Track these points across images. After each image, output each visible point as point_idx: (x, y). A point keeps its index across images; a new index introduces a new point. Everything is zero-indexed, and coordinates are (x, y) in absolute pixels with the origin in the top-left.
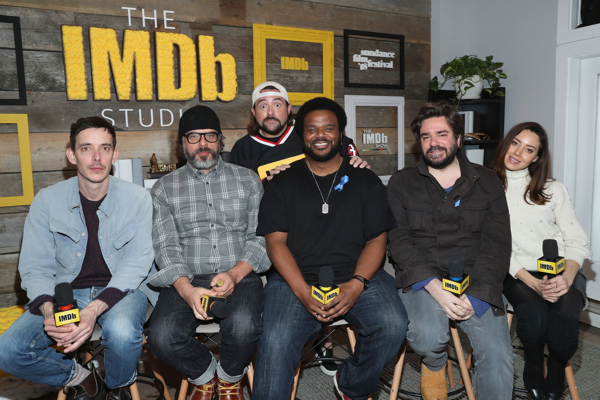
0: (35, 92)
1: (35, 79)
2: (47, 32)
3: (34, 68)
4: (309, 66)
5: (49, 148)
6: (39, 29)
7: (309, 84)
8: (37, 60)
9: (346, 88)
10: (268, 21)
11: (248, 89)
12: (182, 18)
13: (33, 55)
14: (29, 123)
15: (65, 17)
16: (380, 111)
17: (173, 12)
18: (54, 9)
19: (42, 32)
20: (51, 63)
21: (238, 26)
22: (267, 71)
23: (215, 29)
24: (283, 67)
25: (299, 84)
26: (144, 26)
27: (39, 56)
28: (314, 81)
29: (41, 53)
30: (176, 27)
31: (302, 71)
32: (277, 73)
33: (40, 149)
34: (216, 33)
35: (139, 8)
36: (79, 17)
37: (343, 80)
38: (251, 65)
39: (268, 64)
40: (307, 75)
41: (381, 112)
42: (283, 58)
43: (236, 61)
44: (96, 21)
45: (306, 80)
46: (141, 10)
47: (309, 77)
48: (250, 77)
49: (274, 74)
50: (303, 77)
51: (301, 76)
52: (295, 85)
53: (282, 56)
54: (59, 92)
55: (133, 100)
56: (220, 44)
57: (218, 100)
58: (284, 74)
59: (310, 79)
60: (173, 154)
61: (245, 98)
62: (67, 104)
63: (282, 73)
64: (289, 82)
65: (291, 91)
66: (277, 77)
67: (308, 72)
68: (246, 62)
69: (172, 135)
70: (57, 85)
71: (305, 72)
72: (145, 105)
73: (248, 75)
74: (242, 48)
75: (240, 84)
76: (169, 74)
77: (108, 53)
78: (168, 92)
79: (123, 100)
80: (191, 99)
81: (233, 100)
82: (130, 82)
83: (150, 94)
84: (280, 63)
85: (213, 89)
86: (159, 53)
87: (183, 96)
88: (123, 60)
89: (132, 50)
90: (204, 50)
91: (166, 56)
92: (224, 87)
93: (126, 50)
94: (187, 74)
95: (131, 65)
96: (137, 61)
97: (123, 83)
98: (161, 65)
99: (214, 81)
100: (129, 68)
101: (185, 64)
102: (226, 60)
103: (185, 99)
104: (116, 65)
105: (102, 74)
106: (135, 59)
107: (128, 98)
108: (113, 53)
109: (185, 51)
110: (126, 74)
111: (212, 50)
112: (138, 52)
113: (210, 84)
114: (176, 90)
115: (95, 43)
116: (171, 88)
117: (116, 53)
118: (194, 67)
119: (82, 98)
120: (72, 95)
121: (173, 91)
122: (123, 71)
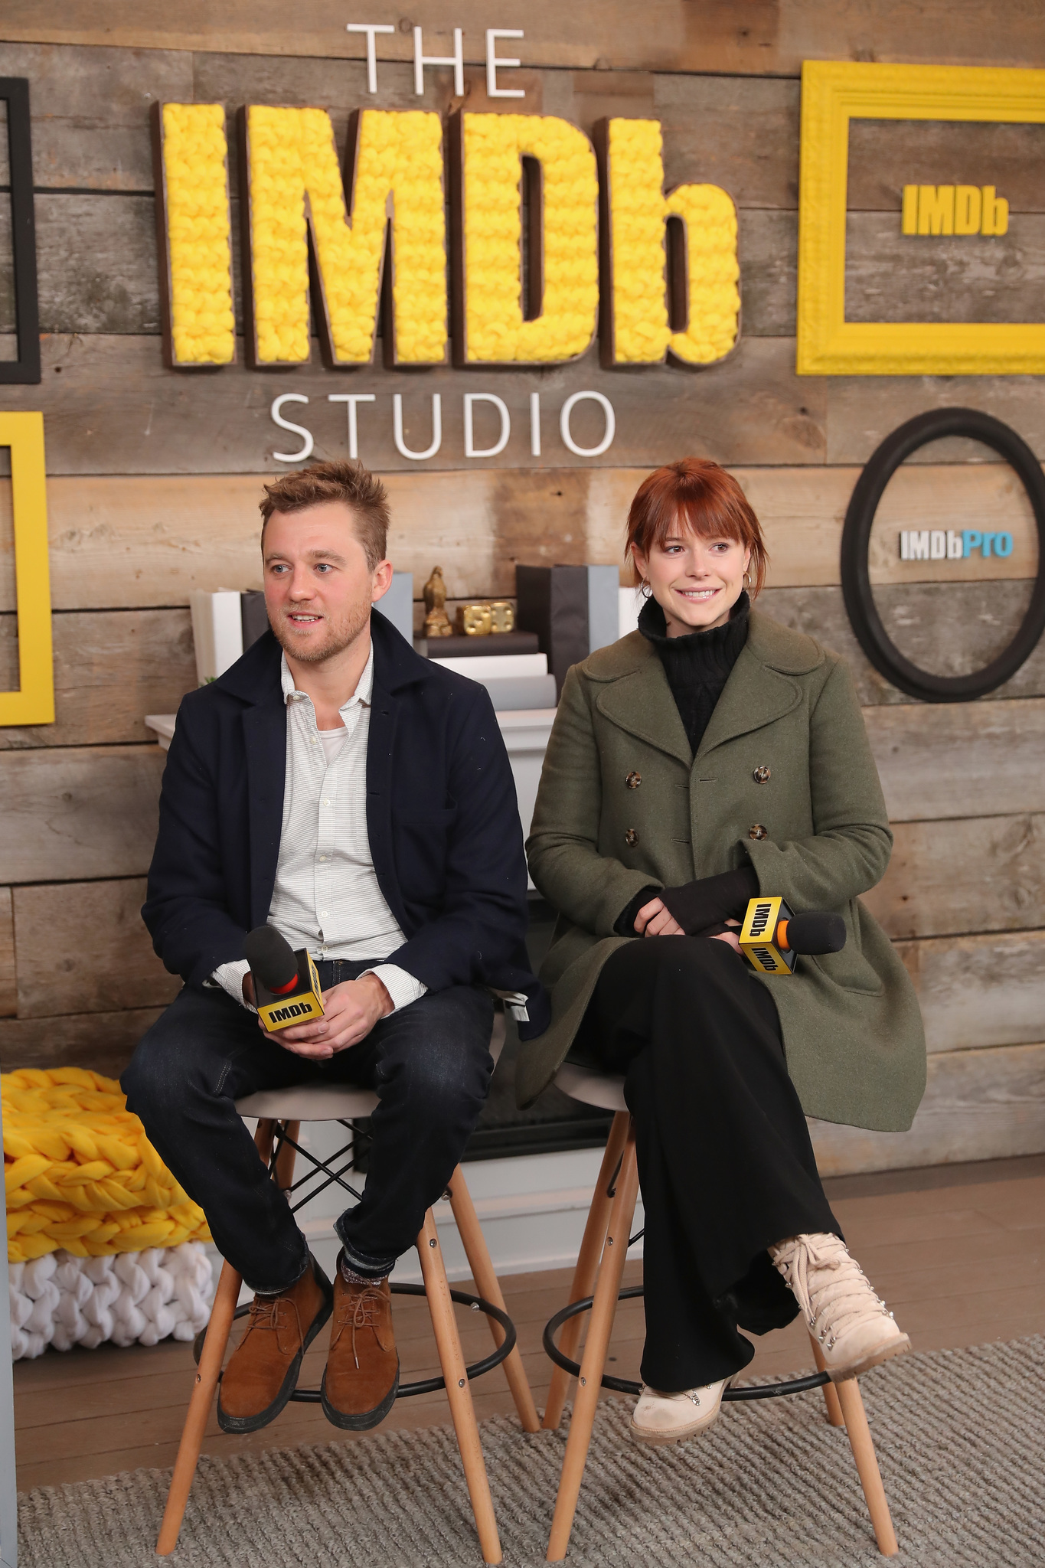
0: (66, 338)
1: (65, 291)
2: (107, 127)
3: (63, 254)
4: (1012, 217)
5: (101, 530)
6: (86, 118)
7: (1007, 288)
8: (75, 224)
10: (860, 48)
11: (777, 316)
12: (548, 52)
13: (61, 207)
14: (46, 444)
15: (162, 69)
17: (519, 33)
18: (130, 44)
19: (91, 128)
20: (115, 234)
21: (748, 71)
22: (847, 242)
23: (666, 88)
24: (909, 228)
25: (969, 289)
26: (420, 89)
27: (79, 211)
28: (1029, 276)
29: (87, 200)
30: (528, 89)
31: (981, 238)
32: (887, 251)
33: (73, 534)
34: (666, 106)
35: (404, 26)
36: (208, 67)
38: (793, 227)
39: (854, 216)
40: (999, 254)
42: (910, 193)
43: (740, 210)
44: (260, 80)
45: (998, 272)
46: (411, 31)
47: (1009, 262)
48: (786, 269)
49: (873, 253)
50: (985, 262)
51: (976, 257)
52: (954, 296)
53: (910, 183)
54: (139, 334)
55: (375, 362)
56: (685, 149)
57: (672, 359)
58: (912, 251)
59: (1012, 270)
60: (503, 559)
61: (764, 349)
62: (163, 376)
63: (907, 250)
64: (930, 283)
65: (937, 319)
66: (885, 267)
67: (1006, 240)
68: (770, 213)
69: (504, 487)
70: (133, 311)
71: (993, 240)
72: (415, 380)
73: (778, 263)
74: (760, 158)
75: (746, 297)
76: (505, 268)
77: (306, 198)
78: (498, 335)
79: (348, 363)
80: (575, 358)
81: (723, 359)
82: (374, 299)
83: (439, 342)
84: (900, 211)
85: (654, 321)
86: (473, 191)
87: (551, 347)
88: (351, 220)
89: (384, 183)
90: (627, 175)
91: (496, 201)
92: (694, 311)
93: (363, 183)
94: (565, 266)
95: (379, 238)
96: (398, 222)
97: (349, 304)
98: (480, 235)
99: (658, 289)
100: (371, 250)
101: (561, 230)
102: (705, 208)
103: (556, 359)
104: (330, 241)
105: (285, 273)
106: (390, 216)
107: (366, 358)
108: (320, 196)
109: (561, 180)
110: (360, 271)
111: (656, 171)
112: (403, 191)
113: (645, 302)
114: (528, 325)
115: (266, 162)
116: (512, 318)
117: (329, 196)
118: (591, 241)
119: (218, 358)
120: (188, 349)
121: (517, 329)
122: (352, 261)
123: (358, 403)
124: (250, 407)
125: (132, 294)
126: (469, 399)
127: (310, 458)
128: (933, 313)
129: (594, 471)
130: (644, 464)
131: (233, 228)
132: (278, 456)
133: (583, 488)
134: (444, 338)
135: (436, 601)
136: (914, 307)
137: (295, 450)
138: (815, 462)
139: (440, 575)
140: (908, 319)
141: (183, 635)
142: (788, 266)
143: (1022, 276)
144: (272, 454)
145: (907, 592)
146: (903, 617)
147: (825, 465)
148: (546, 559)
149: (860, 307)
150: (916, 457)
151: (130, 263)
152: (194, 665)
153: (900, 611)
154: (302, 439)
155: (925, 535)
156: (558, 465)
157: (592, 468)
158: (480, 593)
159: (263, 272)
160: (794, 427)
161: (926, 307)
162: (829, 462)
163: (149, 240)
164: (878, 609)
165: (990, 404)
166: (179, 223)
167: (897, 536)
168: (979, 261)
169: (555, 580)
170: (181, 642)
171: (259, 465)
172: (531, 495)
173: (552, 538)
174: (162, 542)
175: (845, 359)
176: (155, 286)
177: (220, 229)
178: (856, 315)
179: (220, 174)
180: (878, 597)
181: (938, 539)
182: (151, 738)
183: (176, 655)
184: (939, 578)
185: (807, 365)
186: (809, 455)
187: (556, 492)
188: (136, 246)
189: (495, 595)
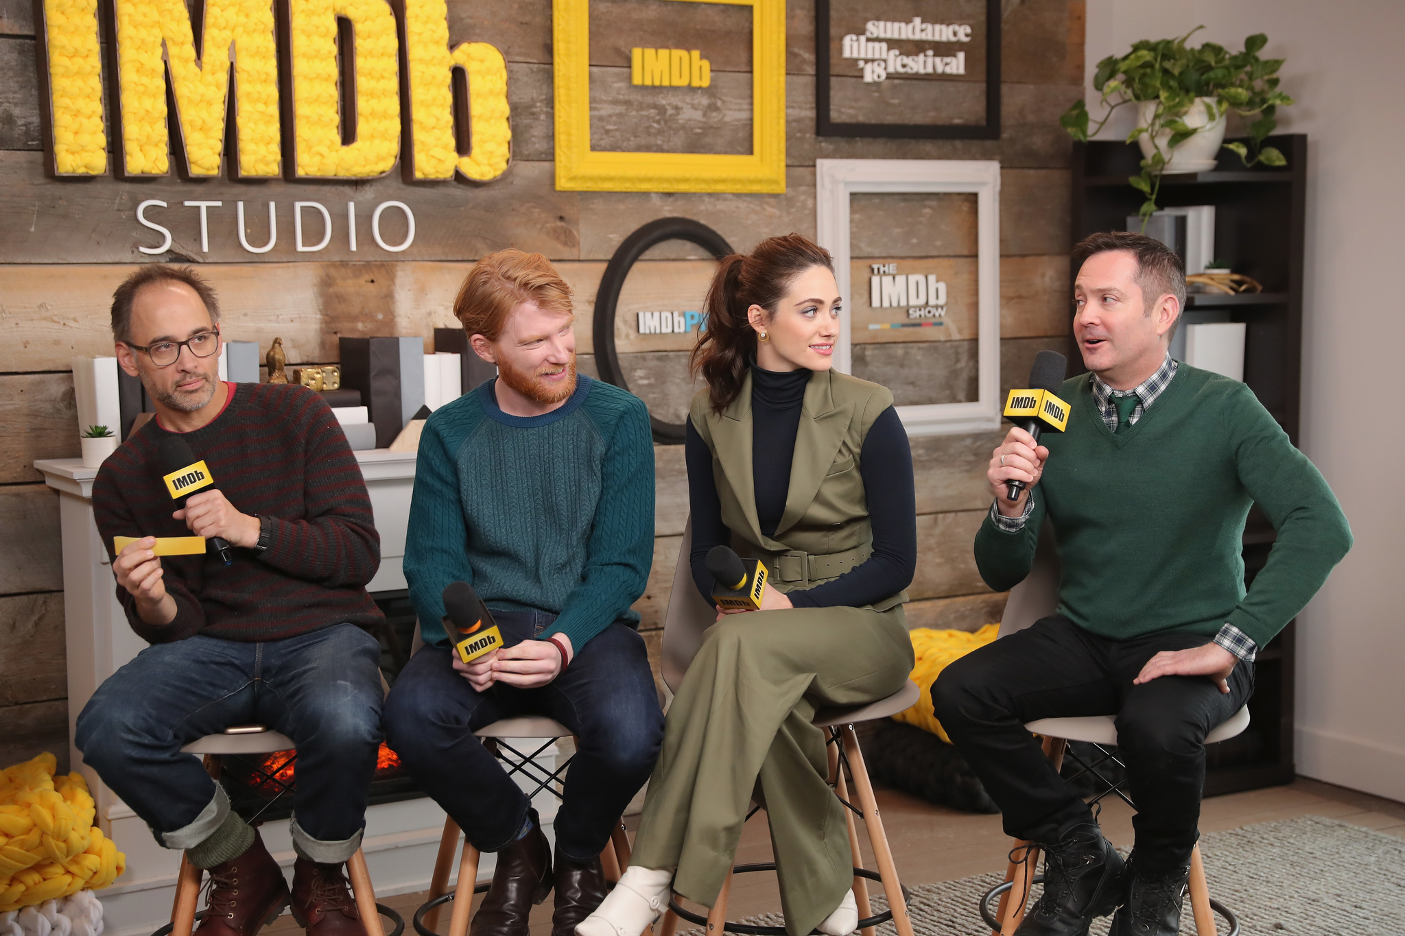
4: (713, 74)
7: (711, 127)
9: (821, 138)
11: (540, 145)
16: (925, 207)
22: (591, 89)
24: (637, 80)
25: (683, 127)
28: (727, 119)
31: (691, 89)
32: (621, 97)
37: (811, 114)
38: (549, 77)
39: (595, 69)
40: (705, 101)
41: (927, 211)
42: (637, 53)
43: (509, 63)
45: (704, 115)
47: (712, 108)
48: (545, 109)
49: (610, 98)
50: (695, 108)
51: (688, 104)
52: (672, 132)
53: (636, 46)
54: (24, 150)
55: (222, 175)
56: (463, 15)
57: (459, 177)
58: (639, 98)
59: (714, 114)
60: (329, 333)
61: (530, 170)
62: (45, 184)
63: (634, 97)
64: (654, 122)
65: (660, 150)
66: (620, 109)
67: (710, 91)
68: (531, 66)
69: (328, 276)
70: (18, 131)
71: (700, 91)
72: (254, 190)
73: (538, 104)
74: (522, 23)
75: (514, 130)
76: (326, 103)
77: (164, 44)
78: (322, 155)
79: (201, 176)
80: (383, 175)
81: (498, 178)
82: (222, 125)
83: (275, 160)
84: (630, 67)
85: (445, 147)
86: (299, 43)
87: (364, 166)
88: (201, 63)
89: (227, 34)
90: (420, 34)
91: (318, 51)
92: (475, 140)
93: (209, 34)
94: (374, 103)
95: (224, 78)
96: (238, 66)
97: (201, 129)
98: (305, 77)
99: (448, 122)
100: (218, 87)
101: (370, 74)
102: (482, 61)
103: (369, 176)
104: (184, 79)
105: (148, 103)
106: (232, 60)
107: (215, 172)
108: (175, 43)
109: (369, 37)
110: (210, 103)
111: (443, 32)
112: (243, 42)
113: (437, 132)
114: (345, 148)
115: (130, 15)
116: (332, 142)
117: (183, 44)
118: (394, 84)
119: (93, 171)
120: (67, 162)
121: (337, 151)
122: (202, 95)
123: (208, 207)
124: (119, 210)
125: (18, 117)
126: (298, 205)
127: (169, 251)
128: (657, 145)
129: (400, 264)
130: (439, 259)
131: (103, 66)
132: (142, 249)
133: (391, 277)
134: (279, 157)
135: (277, 365)
136: (642, 141)
137: (158, 246)
138: (571, 258)
139: (280, 344)
140: (639, 149)
141: (65, 394)
142: (546, 107)
143: (722, 118)
144: (138, 248)
145: (644, 359)
146: (642, 378)
147: (579, 261)
148: (362, 332)
149: (602, 139)
150: (648, 254)
151: (15, 92)
152: (75, 418)
153: (640, 373)
154: (162, 236)
155: (656, 315)
156: (371, 259)
157: (398, 261)
158: (311, 360)
159: (130, 102)
160: (555, 231)
161: (652, 140)
162: (581, 258)
163: (32, 74)
164: (623, 372)
165: (702, 214)
166: (58, 62)
167: (636, 315)
168: (690, 106)
169: (373, 348)
170: (63, 400)
171: (128, 257)
172: (350, 282)
173: (369, 316)
174: (45, 319)
175: (592, 179)
176: (37, 111)
177: (93, 67)
178: (599, 146)
179: (92, 23)
180: (623, 363)
181: (667, 318)
182: (39, 478)
183: (58, 410)
184: (668, 349)
185: (563, 184)
186: (566, 253)
187: (370, 280)
188: (21, 79)
189: (322, 362)
